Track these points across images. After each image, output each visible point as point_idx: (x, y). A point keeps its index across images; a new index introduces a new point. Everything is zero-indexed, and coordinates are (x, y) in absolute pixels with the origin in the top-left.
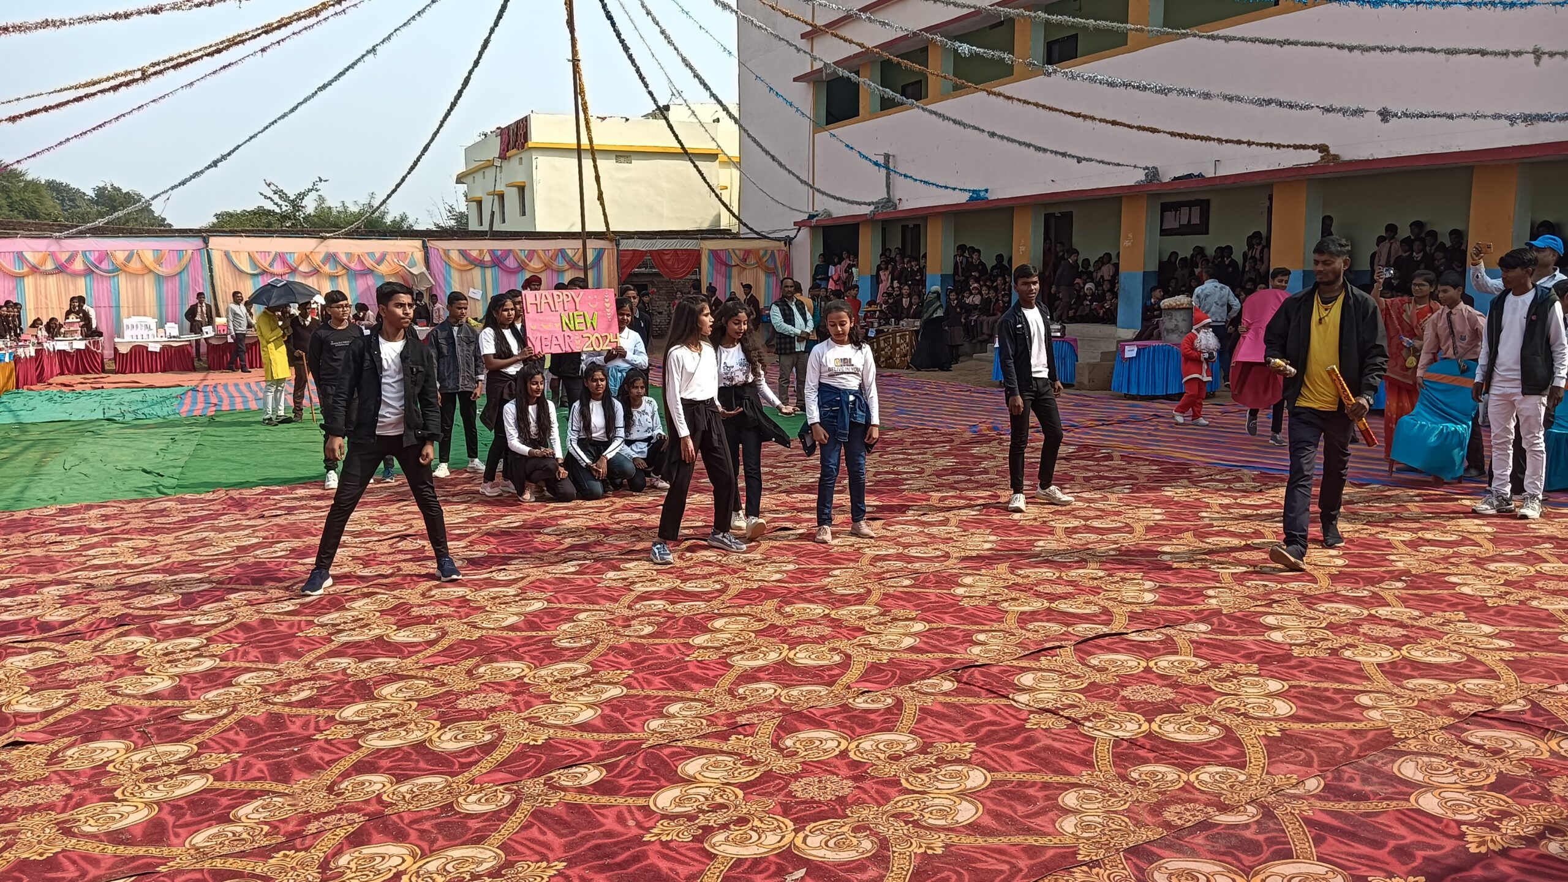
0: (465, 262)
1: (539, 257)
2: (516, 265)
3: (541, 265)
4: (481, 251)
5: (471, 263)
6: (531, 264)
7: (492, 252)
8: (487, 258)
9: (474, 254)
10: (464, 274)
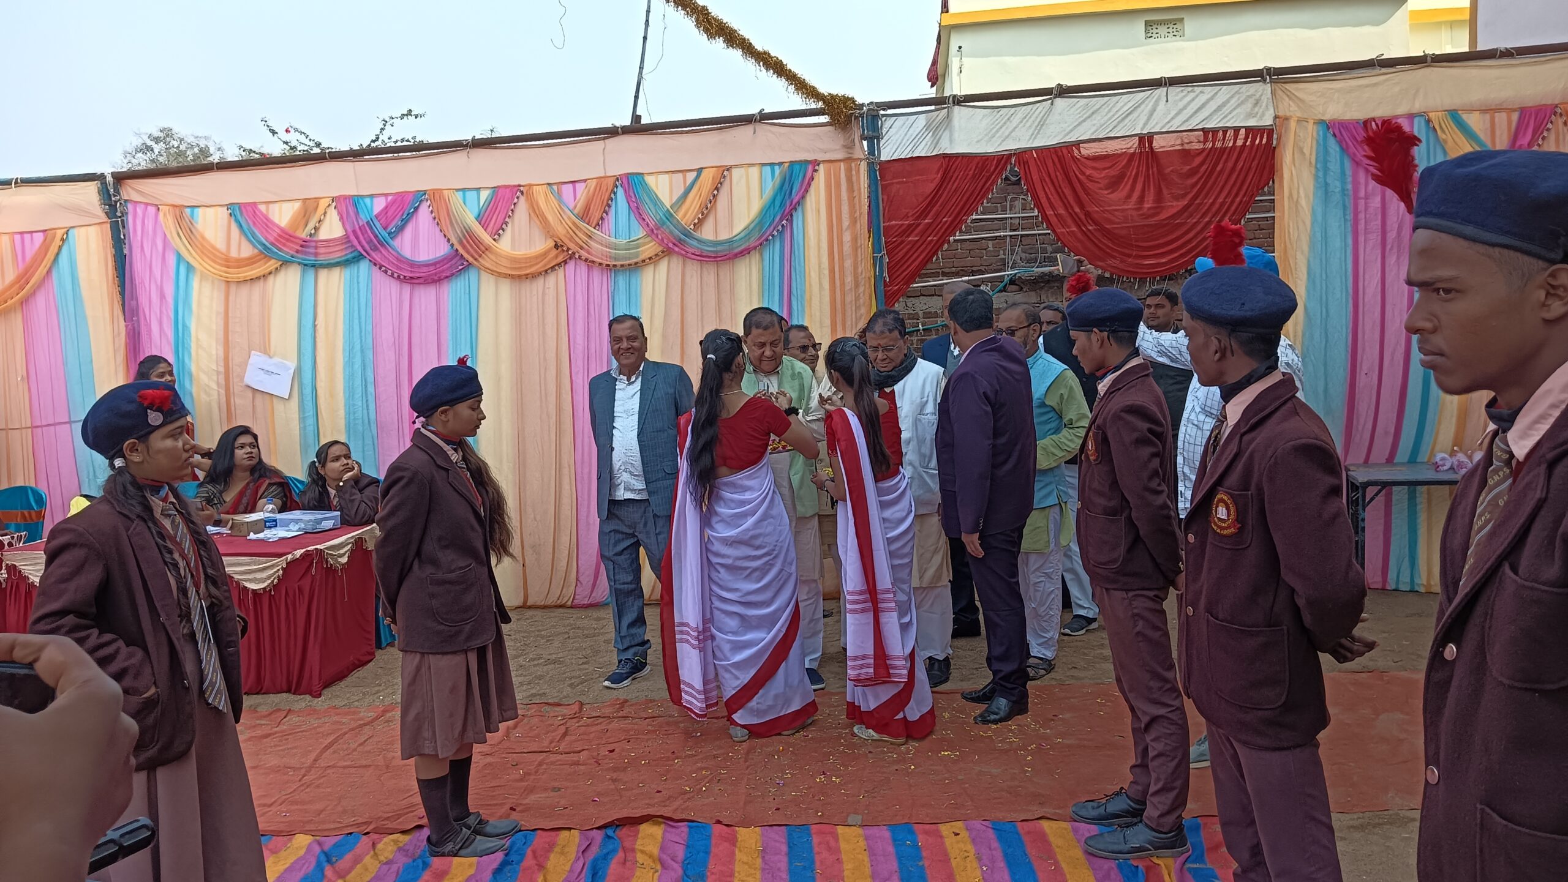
0: (247, 251)
1: (535, 211)
2: (442, 250)
3: (540, 245)
4: (309, 207)
5: (265, 253)
6: (505, 245)
7: (347, 205)
8: (332, 228)
9: (283, 215)
10: (242, 296)
